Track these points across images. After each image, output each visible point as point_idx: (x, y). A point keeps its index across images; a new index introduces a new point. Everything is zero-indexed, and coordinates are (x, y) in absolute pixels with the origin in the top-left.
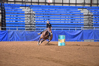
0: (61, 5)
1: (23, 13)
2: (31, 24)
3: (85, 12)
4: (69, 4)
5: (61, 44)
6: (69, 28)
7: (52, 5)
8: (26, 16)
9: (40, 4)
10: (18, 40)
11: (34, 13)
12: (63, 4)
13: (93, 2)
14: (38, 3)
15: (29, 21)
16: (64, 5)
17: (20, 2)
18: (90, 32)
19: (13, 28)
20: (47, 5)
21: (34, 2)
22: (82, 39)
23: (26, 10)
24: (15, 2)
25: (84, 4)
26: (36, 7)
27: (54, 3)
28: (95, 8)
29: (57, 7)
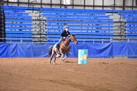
0: (83, 8)
1: (30, 19)
2: (41, 34)
3: (116, 17)
4: (94, 6)
5: (83, 61)
6: (94, 40)
7: (70, 7)
8: (34, 22)
9: (53, 7)
10: (22, 55)
11: (44, 18)
12: (85, 6)
13: (126, 5)
14: (51, 5)
15: (38, 30)
16: (86, 8)
17: (26, 3)
18: (122, 45)
19: (16, 39)
20: (63, 7)
21: (45, 4)
22: (111, 54)
23: (34, 15)
24: (18, 3)
25: (114, 6)
26: (48, 10)
27: (73, 5)
28: (130, 12)
29: (76, 11)
